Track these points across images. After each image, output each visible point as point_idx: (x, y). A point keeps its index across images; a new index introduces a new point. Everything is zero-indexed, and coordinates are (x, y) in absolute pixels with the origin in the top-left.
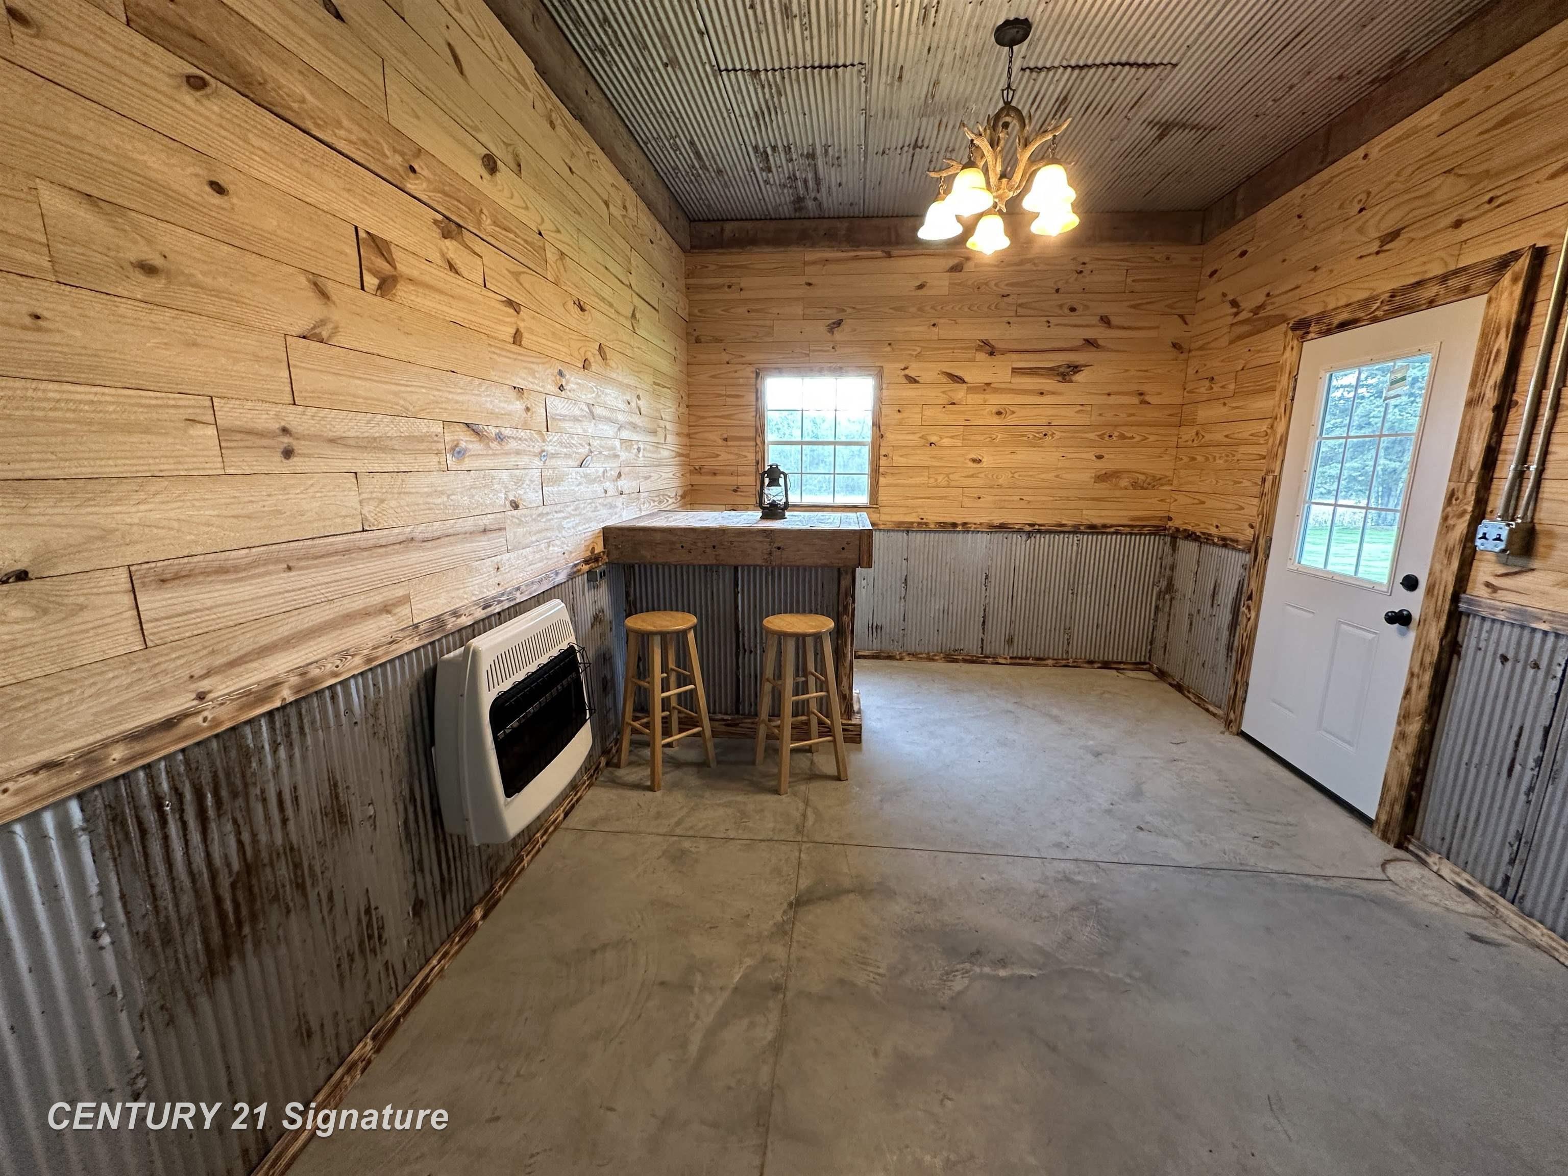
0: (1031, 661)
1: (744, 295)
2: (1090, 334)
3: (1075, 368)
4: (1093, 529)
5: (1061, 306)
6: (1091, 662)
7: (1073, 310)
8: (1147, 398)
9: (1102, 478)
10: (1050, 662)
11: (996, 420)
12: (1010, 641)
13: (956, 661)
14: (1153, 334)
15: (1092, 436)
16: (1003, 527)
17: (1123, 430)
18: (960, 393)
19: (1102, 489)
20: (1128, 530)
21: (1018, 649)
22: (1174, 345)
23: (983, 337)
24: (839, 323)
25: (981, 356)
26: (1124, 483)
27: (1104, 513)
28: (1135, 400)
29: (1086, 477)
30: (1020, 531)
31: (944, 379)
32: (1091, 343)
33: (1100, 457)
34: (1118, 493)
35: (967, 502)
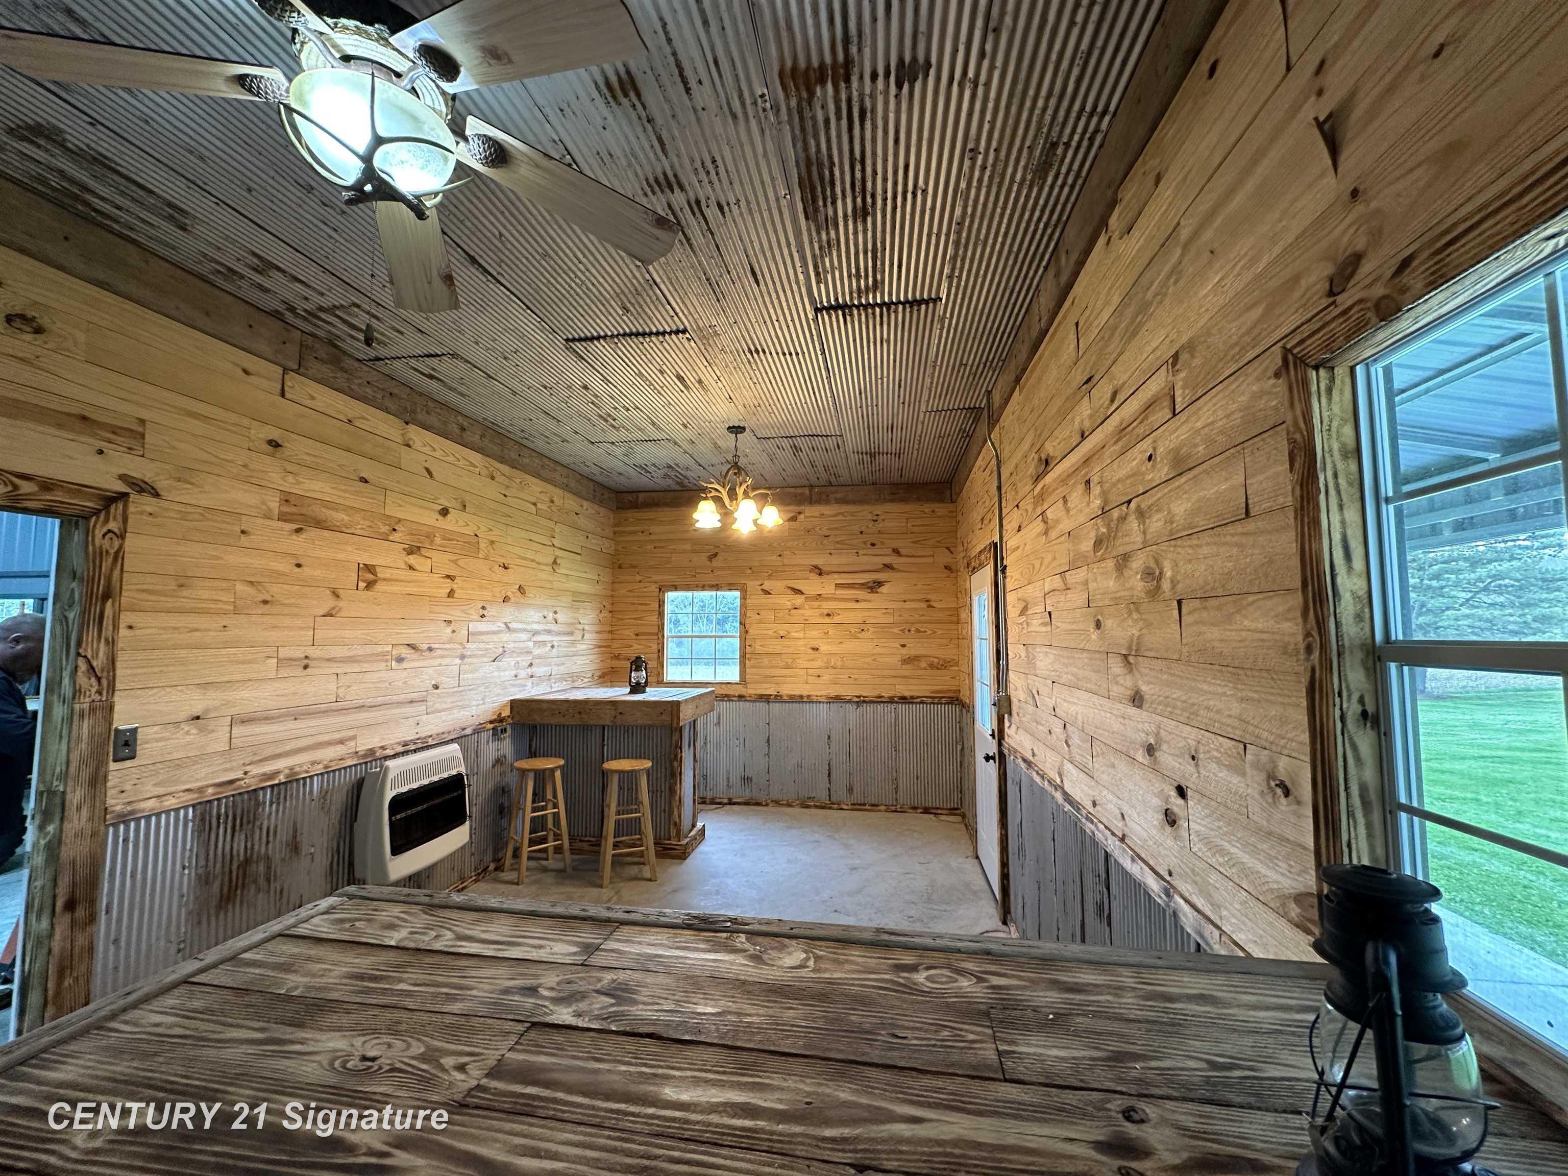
0: (867, 807)
1: (652, 537)
2: (887, 560)
3: (880, 584)
4: (904, 700)
5: (865, 543)
6: (915, 808)
7: (873, 545)
8: (933, 604)
9: (909, 661)
10: (883, 808)
11: (827, 620)
12: (850, 790)
13: (808, 807)
14: (931, 560)
15: (896, 630)
16: (837, 699)
17: (917, 626)
18: (799, 600)
19: (907, 670)
20: (930, 700)
21: (857, 797)
22: (946, 567)
23: (815, 563)
24: (715, 555)
25: (814, 577)
26: (923, 665)
27: (911, 687)
28: (924, 605)
29: (895, 660)
30: (850, 701)
31: (789, 591)
32: (888, 567)
33: (903, 646)
34: (920, 672)
35: (811, 679)
